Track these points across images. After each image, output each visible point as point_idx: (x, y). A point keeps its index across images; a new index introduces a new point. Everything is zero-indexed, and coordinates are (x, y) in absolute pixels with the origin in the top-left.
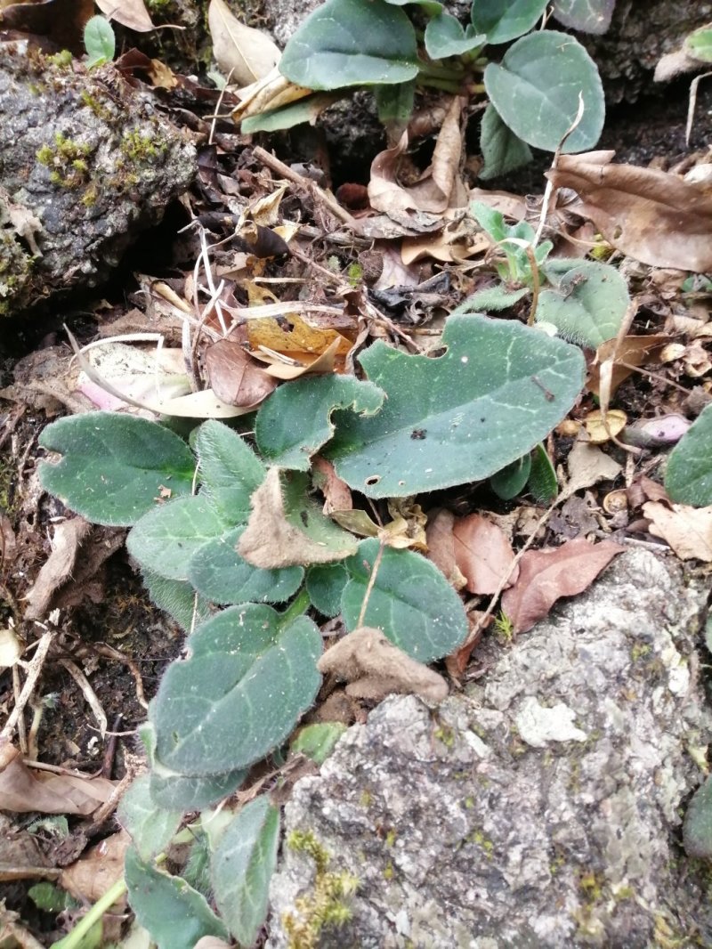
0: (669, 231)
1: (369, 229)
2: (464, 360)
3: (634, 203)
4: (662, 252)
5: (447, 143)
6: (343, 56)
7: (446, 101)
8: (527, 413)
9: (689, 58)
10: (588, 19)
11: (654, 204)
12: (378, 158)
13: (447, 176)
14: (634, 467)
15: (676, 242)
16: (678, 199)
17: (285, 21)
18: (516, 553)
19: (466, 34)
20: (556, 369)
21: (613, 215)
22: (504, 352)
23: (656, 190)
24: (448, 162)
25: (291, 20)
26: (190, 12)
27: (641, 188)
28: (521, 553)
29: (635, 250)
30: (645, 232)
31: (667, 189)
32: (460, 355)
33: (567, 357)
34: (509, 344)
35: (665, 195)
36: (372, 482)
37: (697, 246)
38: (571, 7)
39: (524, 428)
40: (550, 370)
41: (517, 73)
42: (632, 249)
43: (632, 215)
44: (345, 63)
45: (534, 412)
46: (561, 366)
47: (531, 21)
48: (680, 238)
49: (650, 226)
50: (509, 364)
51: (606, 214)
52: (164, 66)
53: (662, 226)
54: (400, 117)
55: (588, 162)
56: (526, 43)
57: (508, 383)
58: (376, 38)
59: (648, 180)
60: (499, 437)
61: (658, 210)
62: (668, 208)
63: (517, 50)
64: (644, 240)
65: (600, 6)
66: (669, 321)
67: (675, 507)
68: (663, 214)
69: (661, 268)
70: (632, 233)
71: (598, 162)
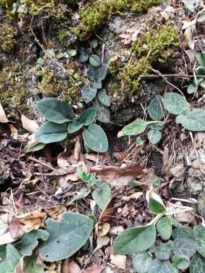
0: (120, 176)
1: (57, 173)
2: (68, 223)
3: (110, 173)
4: (119, 182)
5: (77, 147)
6: (48, 135)
7: (77, 136)
8: (80, 238)
9: (123, 134)
10: (105, 120)
11: (115, 172)
12: (59, 155)
13: (77, 155)
14: (113, 240)
15: (122, 178)
16: (120, 171)
17: (40, 118)
18: (81, 270)
19: (79, 123)
20: (87, 225)
21: (106, 176)
22: (76, 221)
24: (77, 152)
25: (41, 118)
26: (17, 117)
27: (111, 170)
28: (83, 270)
29: (112, 183)
30: (114, 178)
31: (117, 169)
32: (66, 222)
33: (89, 222)
34: (76, 219)
35: (117, 170)
36: (47, 256)
37: (128, 178)
39: (79, 242)
40: (86, 225)
41: (91, 132)
43: (110, 175)
44: (49, 136)
45: (81, 237)
46: (88, 224)
47: (92, 121)
48: (123, 177)
49: (115, 176)
50: (77, 224)
51: (104, 176)
52: (13, 126)
53: (118, 176)
54: (65, 143)
55: (97, 168)
56: (92, 126)
57: (77, 228)
58: (56, 130)
60: (74, 245)
61: (116, 173)
62: (118, 173)
63: (90, 127)
64: (114, 180)
65: (107, 117)
66: (121, 199)
67: (117, 255)
68: (118, 174)
69: (118, 186)
70: (111, 179)
71: (99, 167)
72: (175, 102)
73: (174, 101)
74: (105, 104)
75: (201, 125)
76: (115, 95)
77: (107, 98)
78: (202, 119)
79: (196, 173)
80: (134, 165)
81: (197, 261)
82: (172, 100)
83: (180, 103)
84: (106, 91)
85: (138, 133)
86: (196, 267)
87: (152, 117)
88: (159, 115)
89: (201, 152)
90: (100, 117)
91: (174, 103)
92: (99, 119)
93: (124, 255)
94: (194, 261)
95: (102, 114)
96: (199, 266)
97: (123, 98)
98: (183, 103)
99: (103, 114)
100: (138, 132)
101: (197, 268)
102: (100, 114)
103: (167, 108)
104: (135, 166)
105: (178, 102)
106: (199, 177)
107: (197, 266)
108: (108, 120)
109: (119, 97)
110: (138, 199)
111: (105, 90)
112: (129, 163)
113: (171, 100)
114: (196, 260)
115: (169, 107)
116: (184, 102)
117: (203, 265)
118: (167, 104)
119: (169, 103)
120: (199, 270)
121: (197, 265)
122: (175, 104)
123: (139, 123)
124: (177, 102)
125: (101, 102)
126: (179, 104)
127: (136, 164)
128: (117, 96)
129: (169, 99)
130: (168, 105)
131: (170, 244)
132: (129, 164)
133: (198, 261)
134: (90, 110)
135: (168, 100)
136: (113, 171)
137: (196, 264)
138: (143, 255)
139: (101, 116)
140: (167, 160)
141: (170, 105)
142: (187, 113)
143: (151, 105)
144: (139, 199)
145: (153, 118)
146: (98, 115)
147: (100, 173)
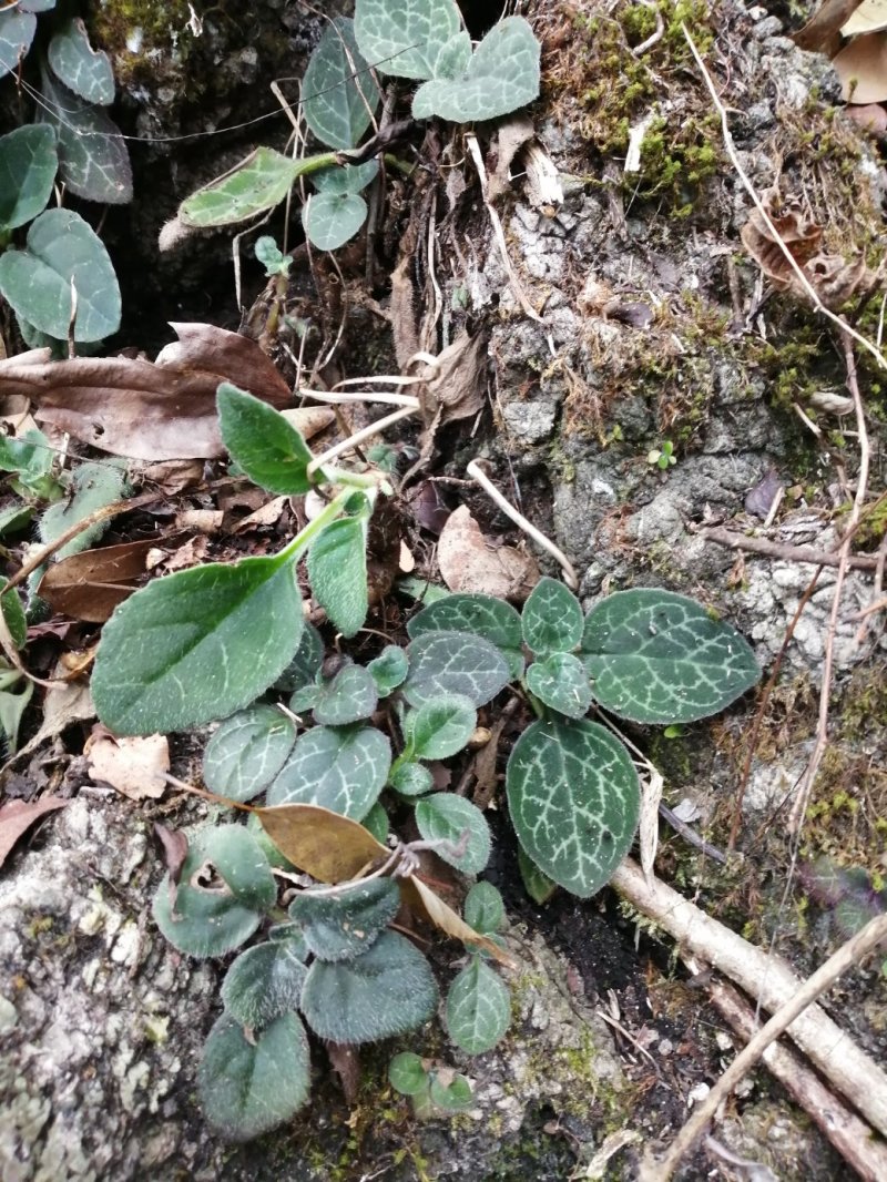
0: (167, 418)
3: (108, 397)
4: (162, 443)
9: (183, 225)
10: (107, 189)
11: (135, 393)
15: (181, 429)
16: (158, 384)
21: (85, 413)
23: (127, 379)
27: (108, 380)
29: (126, 448)
31: (139, 376)
35: (141, 383)
37: (211, 428)
38: (86, 179)
41: (41, 257)
42: (123, 446)
43: (111, 409)
47: (41, 201)
48: (184, 423)
49: (140, 417)
53: (156, 414)
55: (25, 364)
59: (111, 370)
61: (143, 399)
62: (153, 395)
64: (137, 434)
65: (116, 175)
66: (178, 522)
67: (120, 742)
68: (153, 403)
69: (159, 462)
70: (118, 429)
71: (34, 363)
72: (409, 25)
73: (401, 20)
74: (88, 95)
75: (511, 83)
76: (133, 44)
77: (97, 64)
78: (514, 58)
79: (512, 342)
80: (222, 346)
81: (540, 746)
82: (393, 16)
83: (429, 21)
84: (88, 27)
85: (252, 208)
86: (536, 769)
87: (322, 133)
88: (352, 120)
89: (524, 226)
90: (82, 176)
91: (404, 28)
92: (79, 187)
93: (156, 736)
94: (527, 748)
95: (90, 159)
96: (549, 768)
97: (176, 57)
98: (442, 19)
99: (95, 157)
100: (254, 204)
101: (543, 775)
102: (81, 161)
103: (370, 53)
104: (228, 351)
105: (422, 18)
106: (531, 356)
107: (541, 766)
108: (121, 187)
109: (155, 53)
110: (275, 524)
111: (81, 23)
112: (192, 335)
113: (386, 16)
114: (539, 742)
115: (378, 48)
116: (446, 13)
117: (568, 758)
118: (369, 35)
119: (378, 28)
120: (552, 782)
121: (542, 761)
122: (406, 34)
123: (262, 169)
124: (414, 19)
125: (70, 86)
126: (425, 29)
127: (230, 338)
128: (145, 45)
129: (380, 12)
130: (376, 41)
131: (390, 661)
132: (197, 343)
133: (547, 745)
134: (20, 137)
135: (371, 16)
136: (122, 387)
137: (537, 761)
138: (253, 721)
139: (86, 171)
140: (411, 336)
141: (381, 41)
142: (458, 61)
143: (311, 77)
144: (280, 527)
145: (330, 138)
146: (72, 165)
147: (46, 399)
